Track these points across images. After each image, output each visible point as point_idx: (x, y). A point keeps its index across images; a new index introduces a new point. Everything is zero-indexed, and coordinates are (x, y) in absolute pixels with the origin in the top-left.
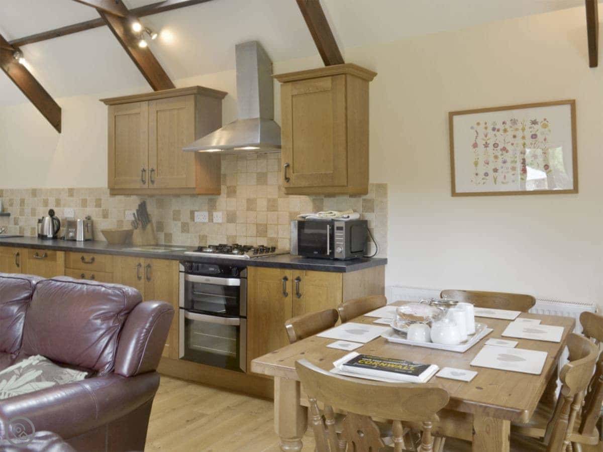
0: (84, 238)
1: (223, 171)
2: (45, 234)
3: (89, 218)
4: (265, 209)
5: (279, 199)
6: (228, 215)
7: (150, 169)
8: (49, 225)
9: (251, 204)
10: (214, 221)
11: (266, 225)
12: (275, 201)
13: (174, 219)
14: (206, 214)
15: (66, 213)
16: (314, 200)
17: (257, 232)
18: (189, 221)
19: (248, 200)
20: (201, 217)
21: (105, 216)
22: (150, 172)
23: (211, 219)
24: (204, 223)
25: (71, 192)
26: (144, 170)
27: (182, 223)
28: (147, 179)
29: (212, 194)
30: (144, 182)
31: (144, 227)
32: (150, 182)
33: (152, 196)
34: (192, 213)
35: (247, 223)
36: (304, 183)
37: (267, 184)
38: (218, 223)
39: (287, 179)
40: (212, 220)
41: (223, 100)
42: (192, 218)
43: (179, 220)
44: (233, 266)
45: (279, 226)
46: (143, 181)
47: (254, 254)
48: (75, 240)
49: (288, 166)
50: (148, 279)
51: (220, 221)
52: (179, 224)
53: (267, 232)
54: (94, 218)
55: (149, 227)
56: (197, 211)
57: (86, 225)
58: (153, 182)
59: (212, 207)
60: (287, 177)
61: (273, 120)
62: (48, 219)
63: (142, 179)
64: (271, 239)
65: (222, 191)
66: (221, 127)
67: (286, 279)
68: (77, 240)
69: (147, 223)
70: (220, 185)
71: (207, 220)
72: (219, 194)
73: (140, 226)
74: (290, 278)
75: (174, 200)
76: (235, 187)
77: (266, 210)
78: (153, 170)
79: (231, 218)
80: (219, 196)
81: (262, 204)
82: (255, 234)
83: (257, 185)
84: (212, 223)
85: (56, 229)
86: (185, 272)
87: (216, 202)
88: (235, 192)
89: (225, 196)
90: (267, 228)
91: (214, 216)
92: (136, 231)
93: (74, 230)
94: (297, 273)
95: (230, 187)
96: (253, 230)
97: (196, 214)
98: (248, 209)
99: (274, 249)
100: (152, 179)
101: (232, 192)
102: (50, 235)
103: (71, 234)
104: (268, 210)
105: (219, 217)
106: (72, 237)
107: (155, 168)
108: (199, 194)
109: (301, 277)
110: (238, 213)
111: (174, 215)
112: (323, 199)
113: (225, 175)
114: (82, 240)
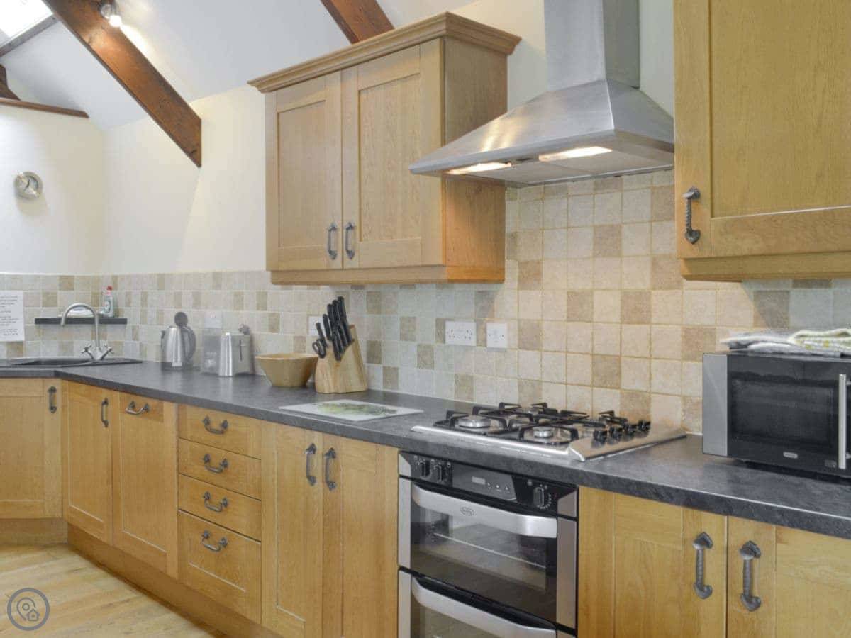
0: (233, 372)
1: (510, 227)
2: (168, 360)
3: (246, 331)
4: (616, 317)
5: (653, 292)
6: (520, 330)
7: (346, 224)
8: (177, 345)
9: (578, 306)
10: (490, 343)
11: (618, 359)
12: (642, 296)
13: (404, 337)
14: (471, 326)
15: (207, 319)
16: (758, 296)
17: (595, 374)
18: (433, 341)
19: (572, 295)
20: (460, 332)
21: (274, 328)
22: (345, 231)
23: (482, 341)
24: (467, 349)
25: (217, 279)
26: (334, 229)
27: (419, 346)
28: (339, 248)
29: (484, 281)
30: (333, 254)
31: (338, 355)
32: (345, 252)
33: (358, 286)
34: (441, 324)
35: (567, 352)
36: (747, 245)
37: (619, 255)
38: (499, 350)
39: (693, 235)
40: (485, 341)
41: (510, 58)
42: (441, 336)
43: (414, 340)
44: (538, 481)
45: (654, 363)
46: (330, 252)
47: (594, 445)
48: (216, 375)
49: (695, 197)
50: (331, 484)
51: (503, 343)
52: (413, 348)
53: (619, 374)
54: (255, 332)
55: (349, 352)
56: (450, 320)
57: (237, 344)
58: (351, 254)
59: (485, 310)
60: (694, 228)
61: (637, 88)
62: (174, 331)
63: (330, 247)
64: (633, 395)
65: (508, 276)
66: (504, 110)
67: (704, 541)
68: (221, 374)
69: (345, 346)
70: (504, 260)
71: (473, 342)
72: (501, 281)
73: (330, 351)
74: (718, 540)
75: (402, 294)
76: (539, 263)
77: (619, 321)
78: (351, 227)
79: (529, 338)
80: (498, 285)
81: (607, 304)
82: (589, 381)
83: (595, 256)
84: (483, 348)
85: (188, 349)
86: (412, 479)
87: (492, 300)
88: (538, 275)
89: (516, 284)
90: (620, 367)
91: (488, 332)
92: (321, 362)
93: (215, 353)
94: (745, 529)
95: (527, 263)
96: (584, 370)
97: (449, 325)
98: (571, 317)
99: (644, 427)
100: (350, 249)
101: (531, 276)
102: (177, 363)
103: (210, 363)
104: (626, 319)
105: (500, 334)
106: (212, 368)
107: (356, 223)
108: (452, 281)
109: (760, 545)
110: (545, 324)
111: (402, 326)
112: (788, 292)
113: (514, 236)
114: (231, 374)
